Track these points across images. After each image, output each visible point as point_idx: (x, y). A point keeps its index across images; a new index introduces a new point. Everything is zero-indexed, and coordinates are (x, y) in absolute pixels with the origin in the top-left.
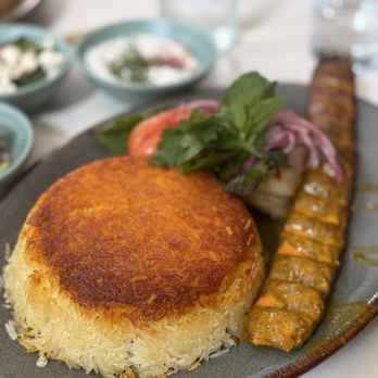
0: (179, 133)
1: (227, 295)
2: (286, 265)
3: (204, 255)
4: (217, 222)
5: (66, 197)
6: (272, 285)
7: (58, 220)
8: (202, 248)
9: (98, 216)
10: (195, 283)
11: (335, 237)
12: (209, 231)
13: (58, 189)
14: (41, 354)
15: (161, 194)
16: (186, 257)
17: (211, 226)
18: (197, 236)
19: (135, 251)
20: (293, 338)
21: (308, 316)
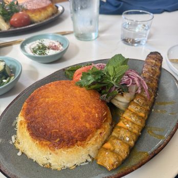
0: (89, 74)
1: (89, 142)
2: (119, 131)
3: (84, 124)
4: (93, 111)
5: (41, 93)
6: (111, 139)
7: (35, 101)
8: (84, 121)
9: (50, 102)
10: (77, 136)
11: (141, 122)
12: (89, 114)
13: (40, 89)
14: (20, 150)
15: (76, 97)
16: (76, 124)
17: (90, 112)
18: (84, 116)
19: (59, 118)
20: (113, 165)
21: (121, 157)
